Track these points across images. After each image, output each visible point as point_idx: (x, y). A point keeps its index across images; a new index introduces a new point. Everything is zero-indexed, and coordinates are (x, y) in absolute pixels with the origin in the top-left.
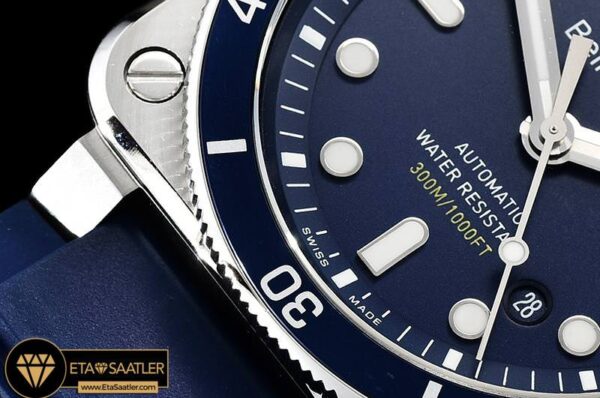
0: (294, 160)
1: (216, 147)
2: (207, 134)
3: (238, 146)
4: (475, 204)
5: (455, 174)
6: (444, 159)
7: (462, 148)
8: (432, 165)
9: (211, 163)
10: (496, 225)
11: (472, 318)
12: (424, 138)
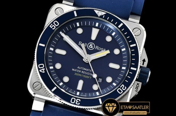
0: (61, 84)
1: (53, 90)
2: (51, 89)
3: (55, 88)
4: (85, 73)
5: (80, 71)
6: (77, 71)
7: (78, 68)
8: (77, 72)
9: (54, 92)
10: (89, 74)
11: (95, 87)
12: (73, 70)
